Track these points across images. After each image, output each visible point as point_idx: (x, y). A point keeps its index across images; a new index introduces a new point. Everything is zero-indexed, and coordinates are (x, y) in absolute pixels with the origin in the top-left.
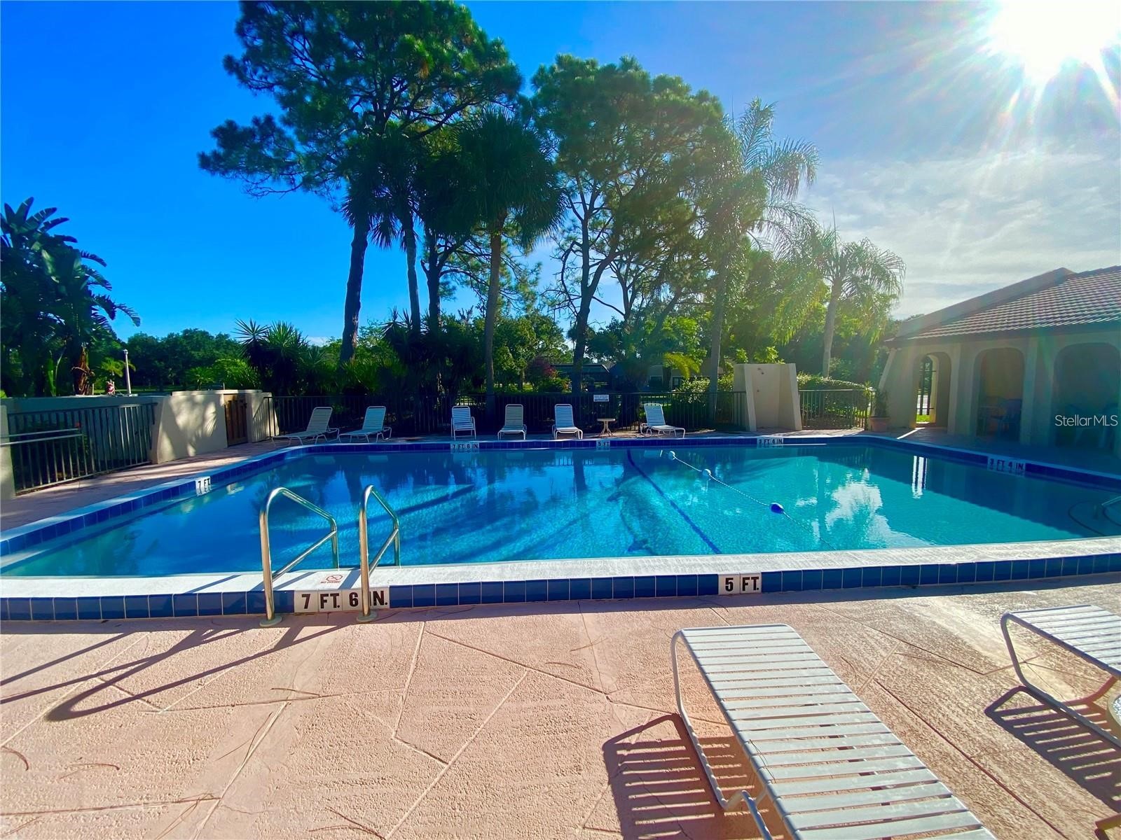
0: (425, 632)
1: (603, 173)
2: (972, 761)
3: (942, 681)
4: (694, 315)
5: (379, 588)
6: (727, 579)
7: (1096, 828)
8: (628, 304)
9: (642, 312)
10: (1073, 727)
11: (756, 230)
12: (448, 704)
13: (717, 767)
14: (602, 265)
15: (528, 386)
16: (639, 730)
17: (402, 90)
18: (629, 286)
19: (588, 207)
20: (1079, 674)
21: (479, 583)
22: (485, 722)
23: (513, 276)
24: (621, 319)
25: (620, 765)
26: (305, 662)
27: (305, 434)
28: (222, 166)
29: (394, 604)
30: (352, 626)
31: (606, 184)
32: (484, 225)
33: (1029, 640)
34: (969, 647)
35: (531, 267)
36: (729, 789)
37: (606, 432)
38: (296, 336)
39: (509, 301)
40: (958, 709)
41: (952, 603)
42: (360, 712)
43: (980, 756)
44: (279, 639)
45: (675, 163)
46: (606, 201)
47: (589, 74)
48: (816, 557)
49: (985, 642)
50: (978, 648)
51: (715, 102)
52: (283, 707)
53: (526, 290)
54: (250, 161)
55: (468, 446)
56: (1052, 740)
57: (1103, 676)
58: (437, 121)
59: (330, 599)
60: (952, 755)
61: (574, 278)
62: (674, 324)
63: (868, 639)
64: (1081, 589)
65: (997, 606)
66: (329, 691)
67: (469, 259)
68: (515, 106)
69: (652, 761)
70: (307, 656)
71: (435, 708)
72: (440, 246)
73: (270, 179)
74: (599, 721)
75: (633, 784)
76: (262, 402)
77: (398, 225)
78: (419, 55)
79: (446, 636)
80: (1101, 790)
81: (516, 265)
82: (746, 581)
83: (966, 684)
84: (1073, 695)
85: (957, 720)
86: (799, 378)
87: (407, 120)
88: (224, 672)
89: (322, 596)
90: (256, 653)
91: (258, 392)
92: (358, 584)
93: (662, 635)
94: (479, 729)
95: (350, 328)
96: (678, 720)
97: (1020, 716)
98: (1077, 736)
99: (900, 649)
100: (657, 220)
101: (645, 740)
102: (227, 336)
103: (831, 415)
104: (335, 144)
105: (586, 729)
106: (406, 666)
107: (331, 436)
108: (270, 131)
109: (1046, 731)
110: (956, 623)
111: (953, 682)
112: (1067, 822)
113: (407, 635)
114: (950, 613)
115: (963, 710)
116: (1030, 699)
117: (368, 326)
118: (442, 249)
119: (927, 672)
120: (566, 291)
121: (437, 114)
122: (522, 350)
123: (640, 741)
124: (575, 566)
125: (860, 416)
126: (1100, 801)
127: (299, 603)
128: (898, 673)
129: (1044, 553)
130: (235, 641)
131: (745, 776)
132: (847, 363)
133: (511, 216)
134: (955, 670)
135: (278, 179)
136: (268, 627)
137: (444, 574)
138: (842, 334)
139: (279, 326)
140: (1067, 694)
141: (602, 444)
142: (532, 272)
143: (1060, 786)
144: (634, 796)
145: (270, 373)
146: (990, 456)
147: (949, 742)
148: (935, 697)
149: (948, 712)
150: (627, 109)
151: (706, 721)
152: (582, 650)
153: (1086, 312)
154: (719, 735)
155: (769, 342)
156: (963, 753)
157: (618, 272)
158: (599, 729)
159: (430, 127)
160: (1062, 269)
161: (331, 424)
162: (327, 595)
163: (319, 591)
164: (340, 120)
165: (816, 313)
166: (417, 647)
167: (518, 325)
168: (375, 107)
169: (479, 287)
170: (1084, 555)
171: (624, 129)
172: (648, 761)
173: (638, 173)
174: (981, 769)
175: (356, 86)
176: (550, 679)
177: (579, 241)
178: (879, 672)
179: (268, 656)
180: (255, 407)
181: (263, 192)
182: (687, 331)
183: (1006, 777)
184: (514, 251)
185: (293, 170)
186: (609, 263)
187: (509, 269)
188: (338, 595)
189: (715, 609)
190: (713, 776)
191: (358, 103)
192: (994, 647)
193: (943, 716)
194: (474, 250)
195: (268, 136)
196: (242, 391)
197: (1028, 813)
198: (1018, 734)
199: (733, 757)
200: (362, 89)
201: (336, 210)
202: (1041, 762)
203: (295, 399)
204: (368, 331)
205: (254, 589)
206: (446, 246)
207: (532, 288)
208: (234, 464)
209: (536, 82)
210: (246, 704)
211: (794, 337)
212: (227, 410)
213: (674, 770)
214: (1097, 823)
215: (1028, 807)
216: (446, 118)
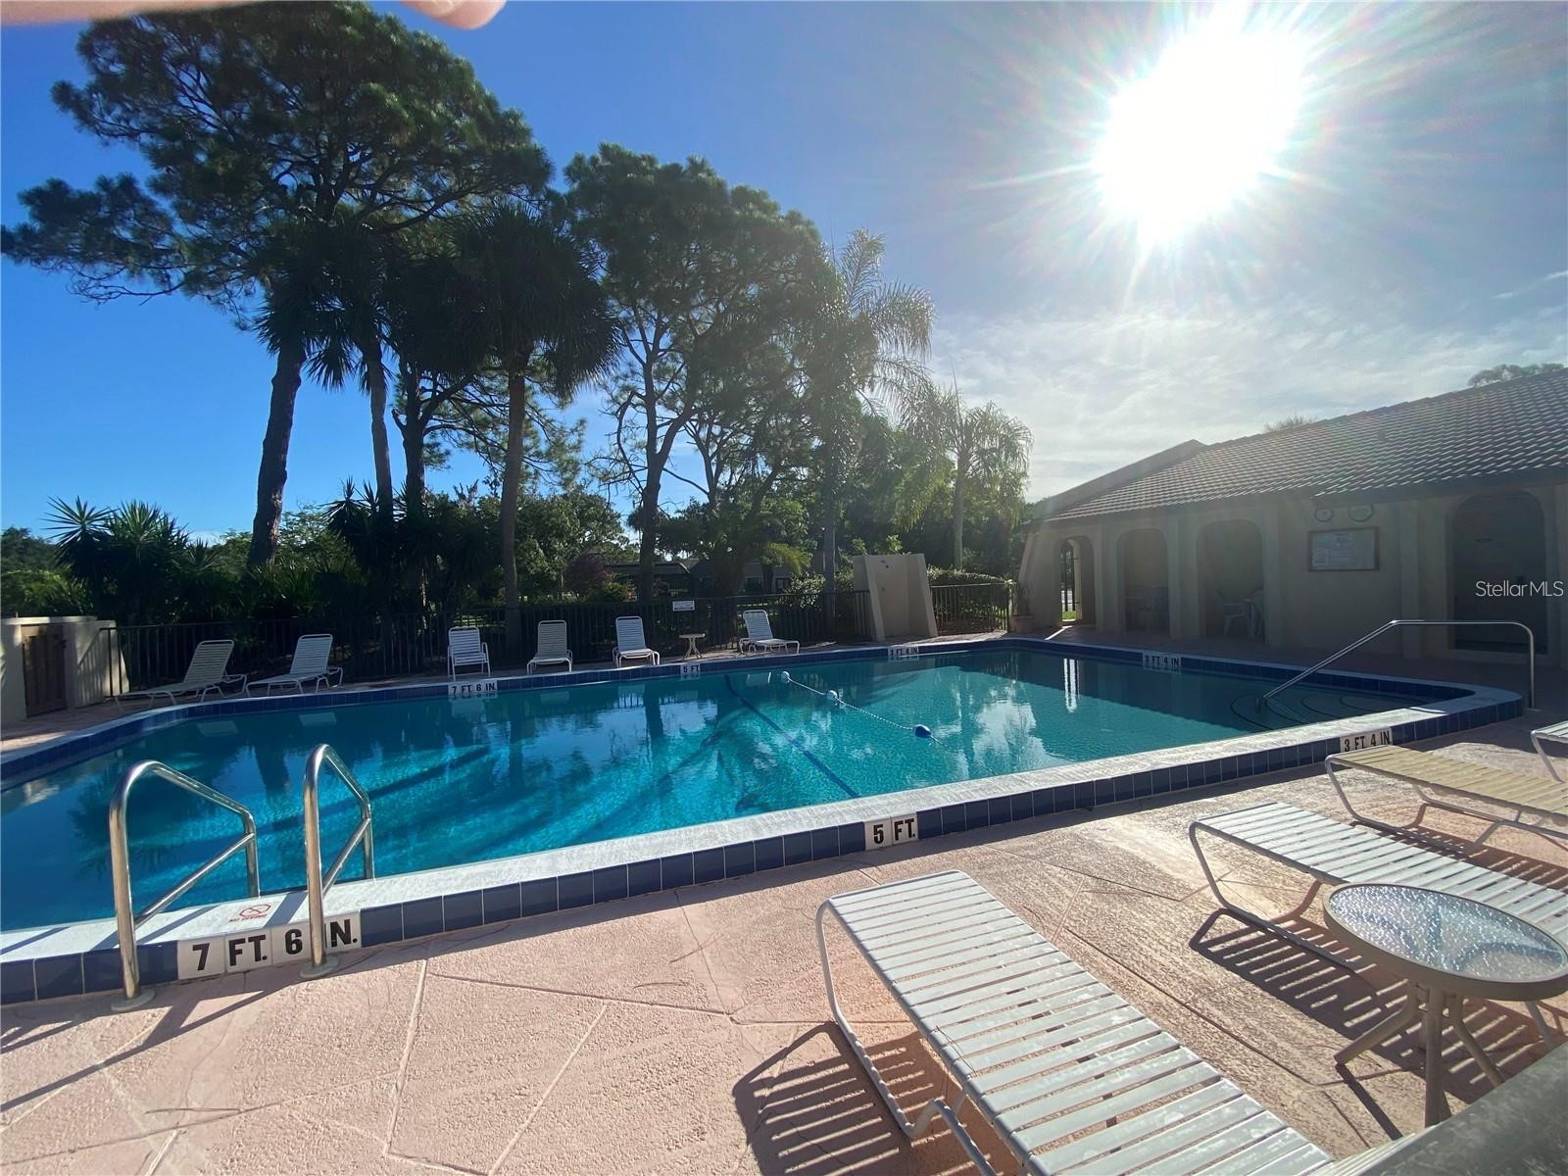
0: (428, 975)
1: (670, 304)
2: (1188, 1007)
3: (1138, 916)
4: (798, 495)
5: (342, 915)
6: (876, 827)
7: (1336, 1063)
8: (712, 480)
9: (731, 491)
10: (1285, 948)
11: (867, 389)
12: (479, 1080)
13: (893, 1082)
14: (675, 426)
15: (570, 596)
16: (782, 1055)
17: (363, 159)
18: (713, 457)
19: (651, 347)
20: (1278, 885)
21: (517, 885)
22: (544, 1097)
23: (543, 436)
24: (704, 499)
25: (760, 1112)
26: (208, 1059)
27: (180, 687)
28: (36, 250)
29: (367, 940)
30: (292, 987)
31: (675, 318)
32: (497, 362)
33: (1218, 854)
34: (1159, 871)
35: (570, 425)
36: (913, 1108)
37: (693, 653)
38: (166, 523)
39: (537, 472)
40: (1160, 947)
41: (1133, 822)
42: (318, 1123)
43: (1195, 1000)
44: (152, 1028)
45: (763, 298)
46: (675, 341)
47: (645, 172)
48: (978, 785)
49: (1174, 863)
50: (1169, 872)
51: (811, 227)
52: (171, 1139)
53: (564, 457)
54: (88, 243)
55: (479, 688)
56: (1267, 967)
57: (1303, 885)
58: (420, 211)
59: (248, 948)
60: (1165, 1003)
61: (634, 442)
62: (774, 507)
63: (1050, 878)
64: (1260, 791)
65: (1178, 819)
66: (258, 1101)
67: (472, 410)
68: (541, 202)
69: (805, 1095)
70: (208, 1049)
71: (458, 1092)
72: (424, 390)
73: (124, 273)
74: (723, 1055)
75: (783, 1134)
76: (96, 637)
77: (356, 355)
78: (391, 113)
79: (466, 976)
80: (1331, 1017)
81: (548, 421)
82: (899, 827)
83: (1163, 916)
84: (1277, 911)
85: (1161, 959)
86: (931, 572)
87: (370, 204)
88: (47, 1097)
89: (233, 944)
90: (108, 1057)
91: (88, 620)
92: (302, 913)
93: (799, 916)
94: (535, 1109)
95: (268, 511)
96: (835, 1030)
97: (1228, 944)
98: (1292, 958)
99: (1086, 885)
100: (746, 368)
101: (792, 1068)
102: (24, 531)
103: (969, 616)
104: (247, 225)
105: (705, 1071)
106: (400, 1034)
107: (230, 689)
108: (128, 201)
109: (1258, 958)
110: (1141, 845)
111: (1149, 915)
112: (1304, 1062)
113: (397, 985)
114: (1132, 834)
115: (1166, 947)
116: (1233, 923)
117: (297, 511)
118: (428, 395)
119: (1120, 908)
120: (625, 460)
121: (420, 200)
122: (558, 545)
123: (785, 1070)
124: (667, 839)
125: (1000, 617)
126: (1333, 1031)
127: (187, 964)
128: (1089, 914)
129: (1216, 753)
130: (65, 1042)
131: (931, 1085)
132: (978, 555)
133: (540, 351)
134: (1149, 901)
135: (140, 274)
136: (128, 1012)
137: (456, 879)
138: (972, 519)
139: (134, 508)
140: (1270, 911)
141: (689, 668)
142: (572, 431)
143: (1288, 1021)
144: (785, 1153)
145: (112, 589)
146: (1145, 653)
147: (1158, 989)
148: (1133, 937)
149: (1151, 952)
150: (699, 224)
151: (872, 1022)
152: (687, 959)
153: (1222, 487)
154: (891, 1038)
155: (888, 529)
156: (1176, 1000)
157: (696, 436)
158: (724, 1066)
159: (406, 217)
160: (1193, 442)
161: (229, 670)
162: (242, 941)
163: (227, 935)
164: (255, 193)
165: (941, 492)
166: (417, 1001)
167: (551, 508)
168: (316, 179)
169: (491, 453)
170: (1257, 750)
171: (695, 249)
172: (800, 1096)
173: (717, 306)
174: (1199, 1015)
175: (286, 146)
176: (643, 1010)
177: (640, 392)
178: (1068, 917)
179: (132, 1059)
180: (82, 648)
181: (110, 293)
182: (791, 516)
183: (1228, 1020)
184: (544, 402)
185: (167, 261)
186: (684, 424)
187: (536, 426)
188: (263, 937)
189: (864, 870)
190: (890, 1095)
191: (287, 172)
192: (1184, 867)
193: (1146, 958)
194: (481, 399)
195: (126, 207)
196: (57, 620)
197: (1261, 1060)
198: (1230, 966)
199: (912, 1063)
200: (296, 152)
201: (244, 328)
202: (1262, 995)
203: (162, 630)
204: (298, 519)
205: (97, 947)
206: (434, 391)
207: (573, 454)
208: (39, 744)
209: (572, 173)
210: (98, 1145)
211: (920, 522)
212: (27, 654)
213: (837, 1100)
214: (1336, 1057)
215: (1260, 1053)
216: (434, 208)
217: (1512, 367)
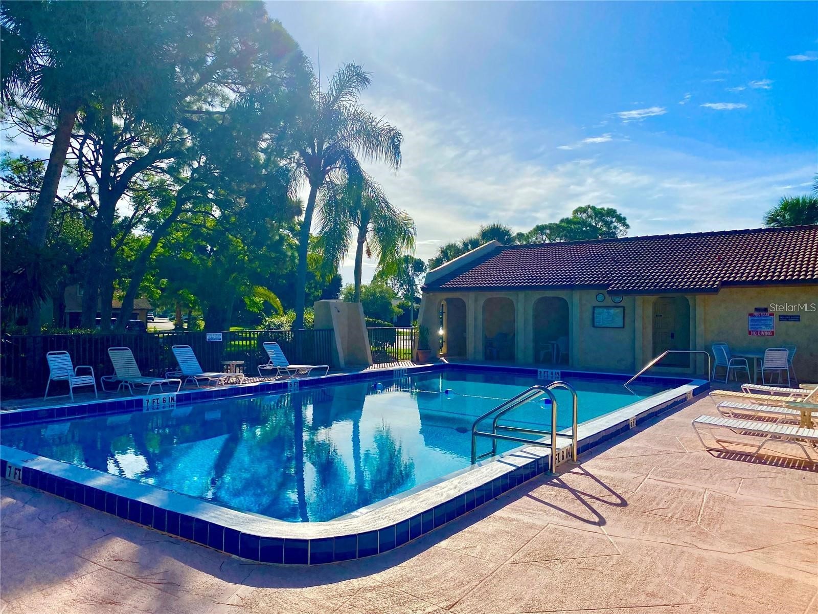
55: (164, 401)
146: (539, 370)
217: (592, 206)
